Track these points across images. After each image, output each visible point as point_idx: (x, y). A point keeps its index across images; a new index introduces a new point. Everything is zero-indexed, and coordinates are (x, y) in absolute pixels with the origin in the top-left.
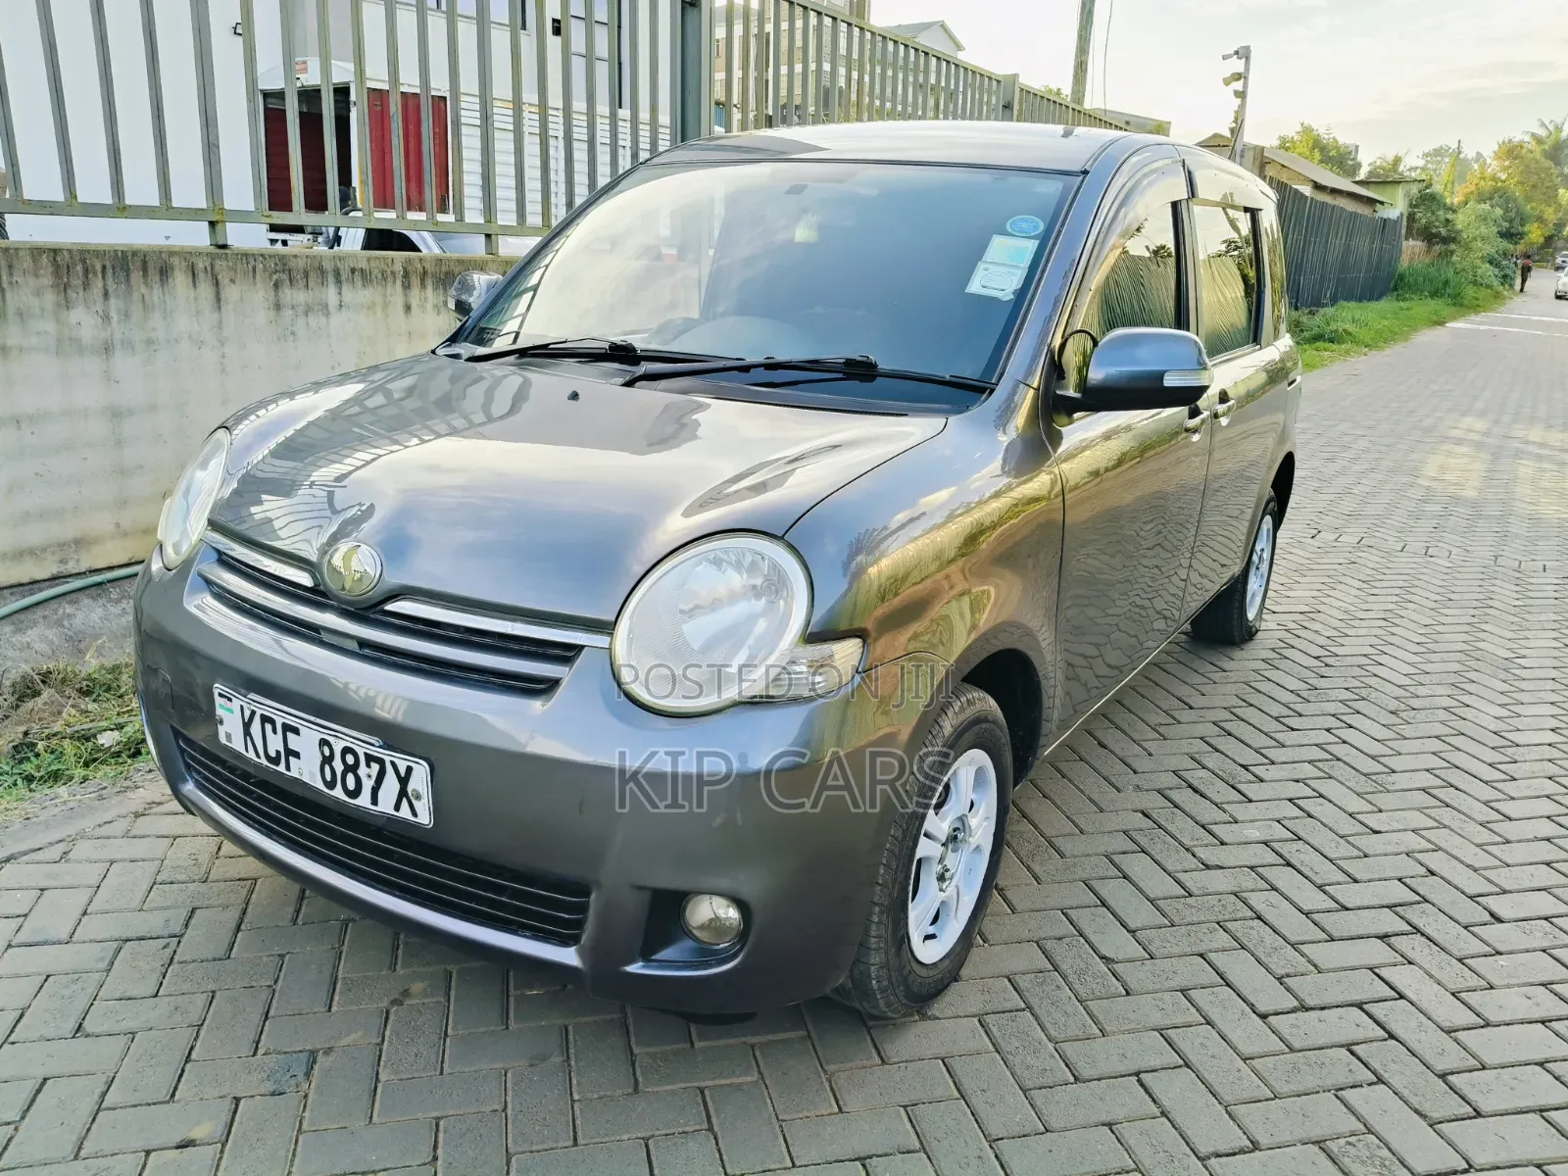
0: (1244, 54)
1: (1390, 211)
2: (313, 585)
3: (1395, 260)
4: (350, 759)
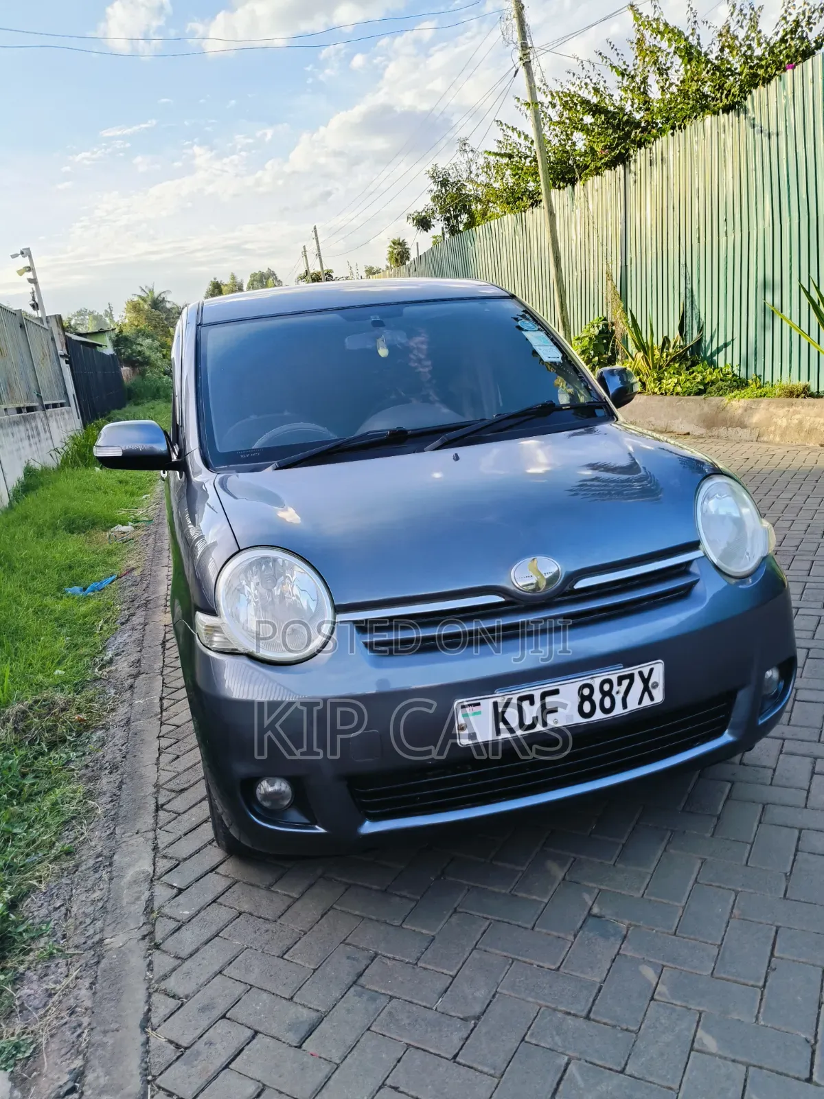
0: (26, 253)
1: (109, 350)
2: (502, 600)
3: (122, 381)
4: (606, 687)
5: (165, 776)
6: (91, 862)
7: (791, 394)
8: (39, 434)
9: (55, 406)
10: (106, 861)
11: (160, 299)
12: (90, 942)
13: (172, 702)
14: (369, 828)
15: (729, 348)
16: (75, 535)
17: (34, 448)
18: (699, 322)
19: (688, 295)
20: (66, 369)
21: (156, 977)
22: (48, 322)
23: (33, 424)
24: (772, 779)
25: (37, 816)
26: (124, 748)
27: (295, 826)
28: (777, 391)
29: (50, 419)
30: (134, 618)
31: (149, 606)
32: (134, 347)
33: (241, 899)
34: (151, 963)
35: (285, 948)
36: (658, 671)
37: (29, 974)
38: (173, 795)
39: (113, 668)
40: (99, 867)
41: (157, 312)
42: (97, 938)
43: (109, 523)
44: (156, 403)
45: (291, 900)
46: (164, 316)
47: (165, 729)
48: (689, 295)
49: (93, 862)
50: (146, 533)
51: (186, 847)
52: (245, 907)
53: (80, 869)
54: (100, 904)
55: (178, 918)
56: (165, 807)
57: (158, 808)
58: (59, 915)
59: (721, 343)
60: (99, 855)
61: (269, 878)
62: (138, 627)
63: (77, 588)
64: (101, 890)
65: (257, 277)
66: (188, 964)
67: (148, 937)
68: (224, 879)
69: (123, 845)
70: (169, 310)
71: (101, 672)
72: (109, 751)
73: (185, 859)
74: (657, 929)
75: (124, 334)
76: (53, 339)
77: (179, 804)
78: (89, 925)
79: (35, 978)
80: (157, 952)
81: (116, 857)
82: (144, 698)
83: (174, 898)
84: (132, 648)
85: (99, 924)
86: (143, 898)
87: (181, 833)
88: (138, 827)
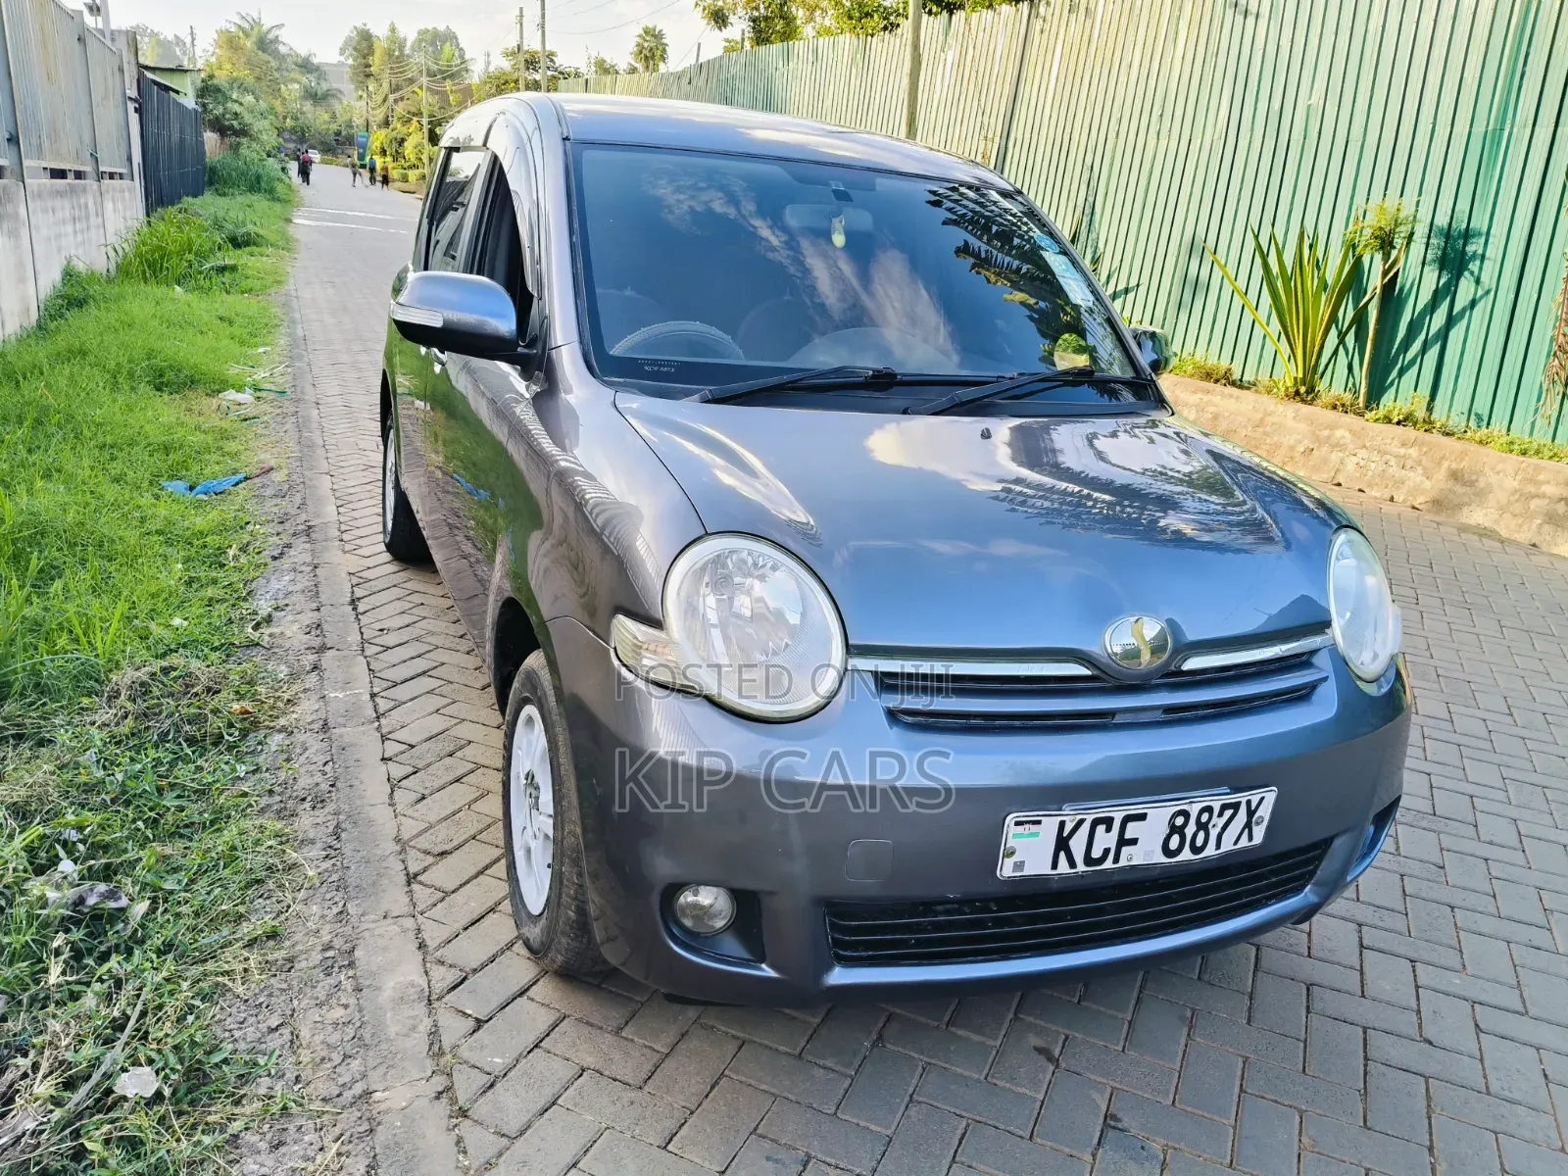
1: (190, 102)
2: (1088, 673)
3: (204, 153)
4: (1205, 817)
5: (409, 828)
6: (316, 957)
7: (1208, 376)
8: (88, 218)
9: (112, 176)
10: (342, 959)
11: (271, 36)
12: (348, 1095)
13: (393, 703)
14: (839, 976)
15: (1131, 296)
16: (166, 396)
17: (80, 238)
18: (1095, 252)
19: (1086, 212)
20: (134, 118)
21: (476, 1165)
22: (113, 40)
23: (82, 200)
24: (1309, 948)
25: (200, 865)
26: (328, 768)
27: (731, 962)
28: (1190, 369)
29: (105, 196)
30: (292, 552)
31: (313, 536)
32: (229, 105)
33: (579, 1046)
34: (459, 1141)
35: (667, 1134)
36: (1267, 800)
37: (250, 1137)
38: (430, 859)
39: (276, 630)
40: (333, 967)
41: (266, 57)
42: (358, 1089)
43: (218, 387)
44: (254, 198)
45: (658, 1056)
46: (274, 64)
47: (392, 748)
48: (1088, 211)
49: (320, 957)
50: (279, 411)
51: (472, 950)
52: (589, 1061)
53: (297, 966)
54: (350, 1031)
55: (487, 1069)
56: (419, 878)
57: (411, 879)
58: (280, 1041)
59: (1121, 286)
60: (328, 947)
61: (616, 1015)
62: (303, 568)
63: (181, 485)
64: (346, 1007)
65: (428, 37)
66: (519, 1143)
67: (444, 1095)
68: (543, 1010)
69: (366, 934)
70: (283, 56)
71: (257, 634)
72: (302, 770)
73: (475, 971)
74: (1205, 1156)
75: (215, 81)
76: (121, 70)
77: (443, 874)
78: (340, 1064)
79: (263, 1145)
80: (467, 1123)
81: (356, 953)
82: (343, 690)
83: (471, 1034)
84: (298, 600)
85: (355, 1065)
86: (421, 1028)
87: (458, 926)
88: (385, 906)
